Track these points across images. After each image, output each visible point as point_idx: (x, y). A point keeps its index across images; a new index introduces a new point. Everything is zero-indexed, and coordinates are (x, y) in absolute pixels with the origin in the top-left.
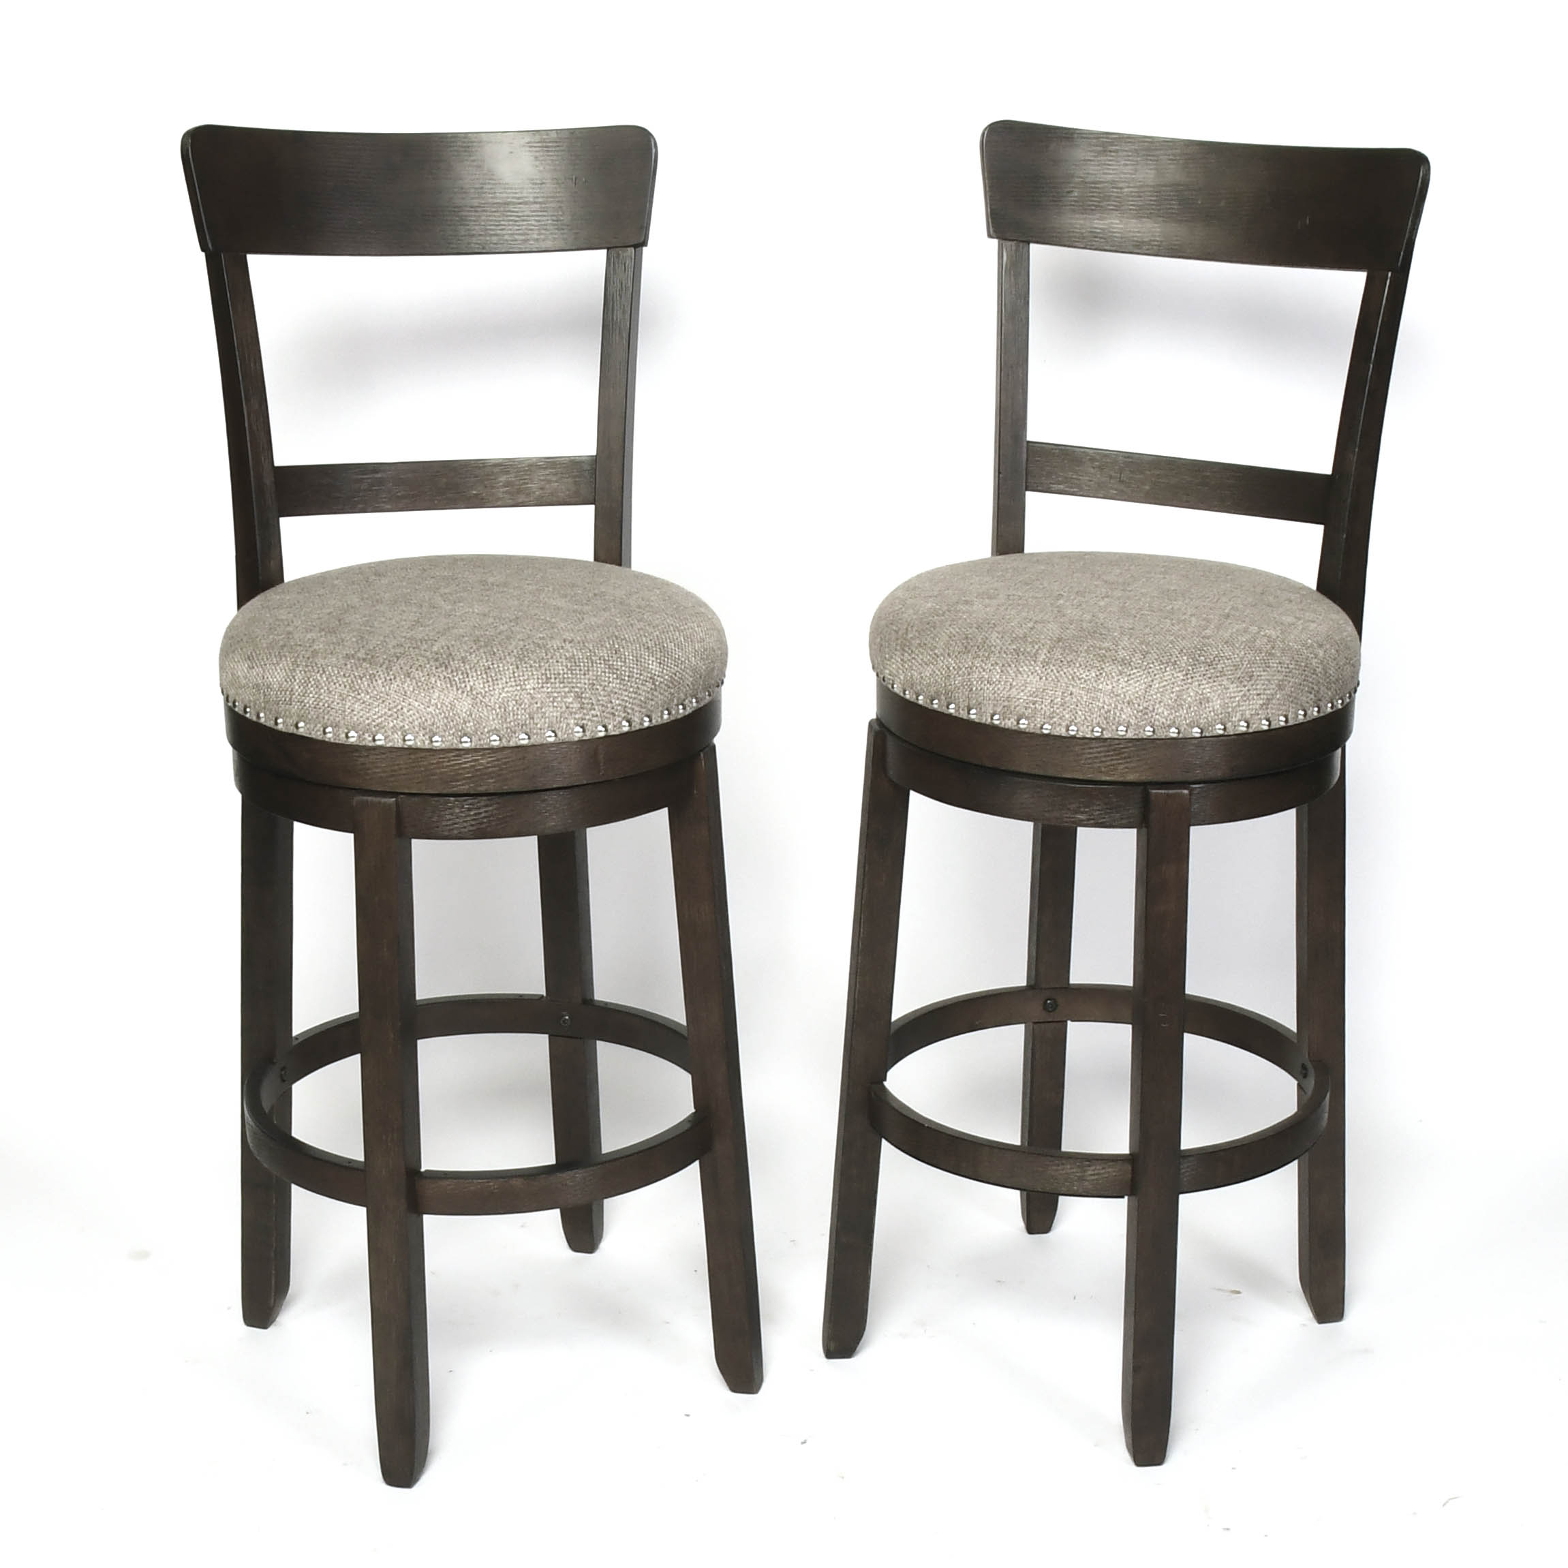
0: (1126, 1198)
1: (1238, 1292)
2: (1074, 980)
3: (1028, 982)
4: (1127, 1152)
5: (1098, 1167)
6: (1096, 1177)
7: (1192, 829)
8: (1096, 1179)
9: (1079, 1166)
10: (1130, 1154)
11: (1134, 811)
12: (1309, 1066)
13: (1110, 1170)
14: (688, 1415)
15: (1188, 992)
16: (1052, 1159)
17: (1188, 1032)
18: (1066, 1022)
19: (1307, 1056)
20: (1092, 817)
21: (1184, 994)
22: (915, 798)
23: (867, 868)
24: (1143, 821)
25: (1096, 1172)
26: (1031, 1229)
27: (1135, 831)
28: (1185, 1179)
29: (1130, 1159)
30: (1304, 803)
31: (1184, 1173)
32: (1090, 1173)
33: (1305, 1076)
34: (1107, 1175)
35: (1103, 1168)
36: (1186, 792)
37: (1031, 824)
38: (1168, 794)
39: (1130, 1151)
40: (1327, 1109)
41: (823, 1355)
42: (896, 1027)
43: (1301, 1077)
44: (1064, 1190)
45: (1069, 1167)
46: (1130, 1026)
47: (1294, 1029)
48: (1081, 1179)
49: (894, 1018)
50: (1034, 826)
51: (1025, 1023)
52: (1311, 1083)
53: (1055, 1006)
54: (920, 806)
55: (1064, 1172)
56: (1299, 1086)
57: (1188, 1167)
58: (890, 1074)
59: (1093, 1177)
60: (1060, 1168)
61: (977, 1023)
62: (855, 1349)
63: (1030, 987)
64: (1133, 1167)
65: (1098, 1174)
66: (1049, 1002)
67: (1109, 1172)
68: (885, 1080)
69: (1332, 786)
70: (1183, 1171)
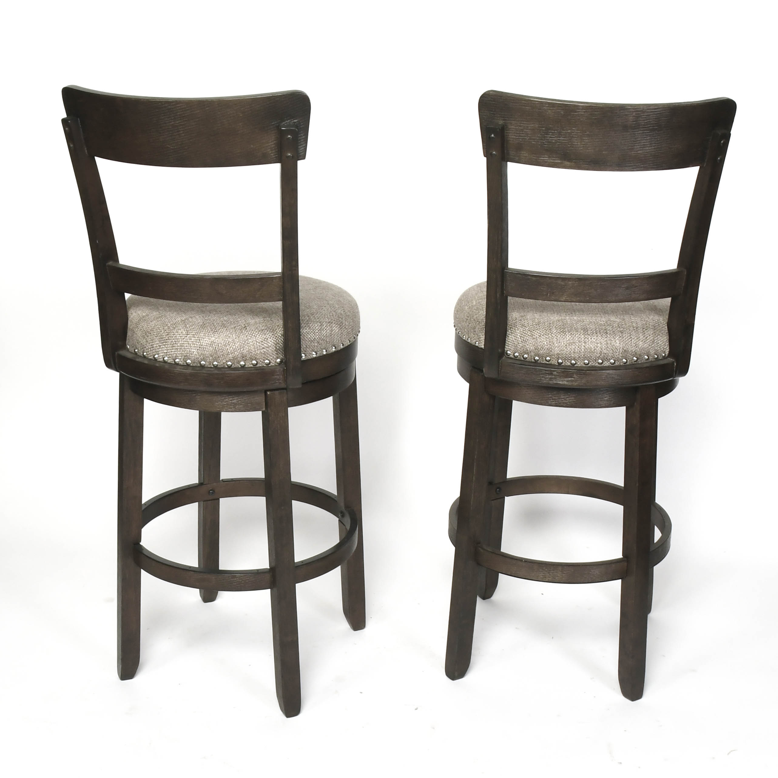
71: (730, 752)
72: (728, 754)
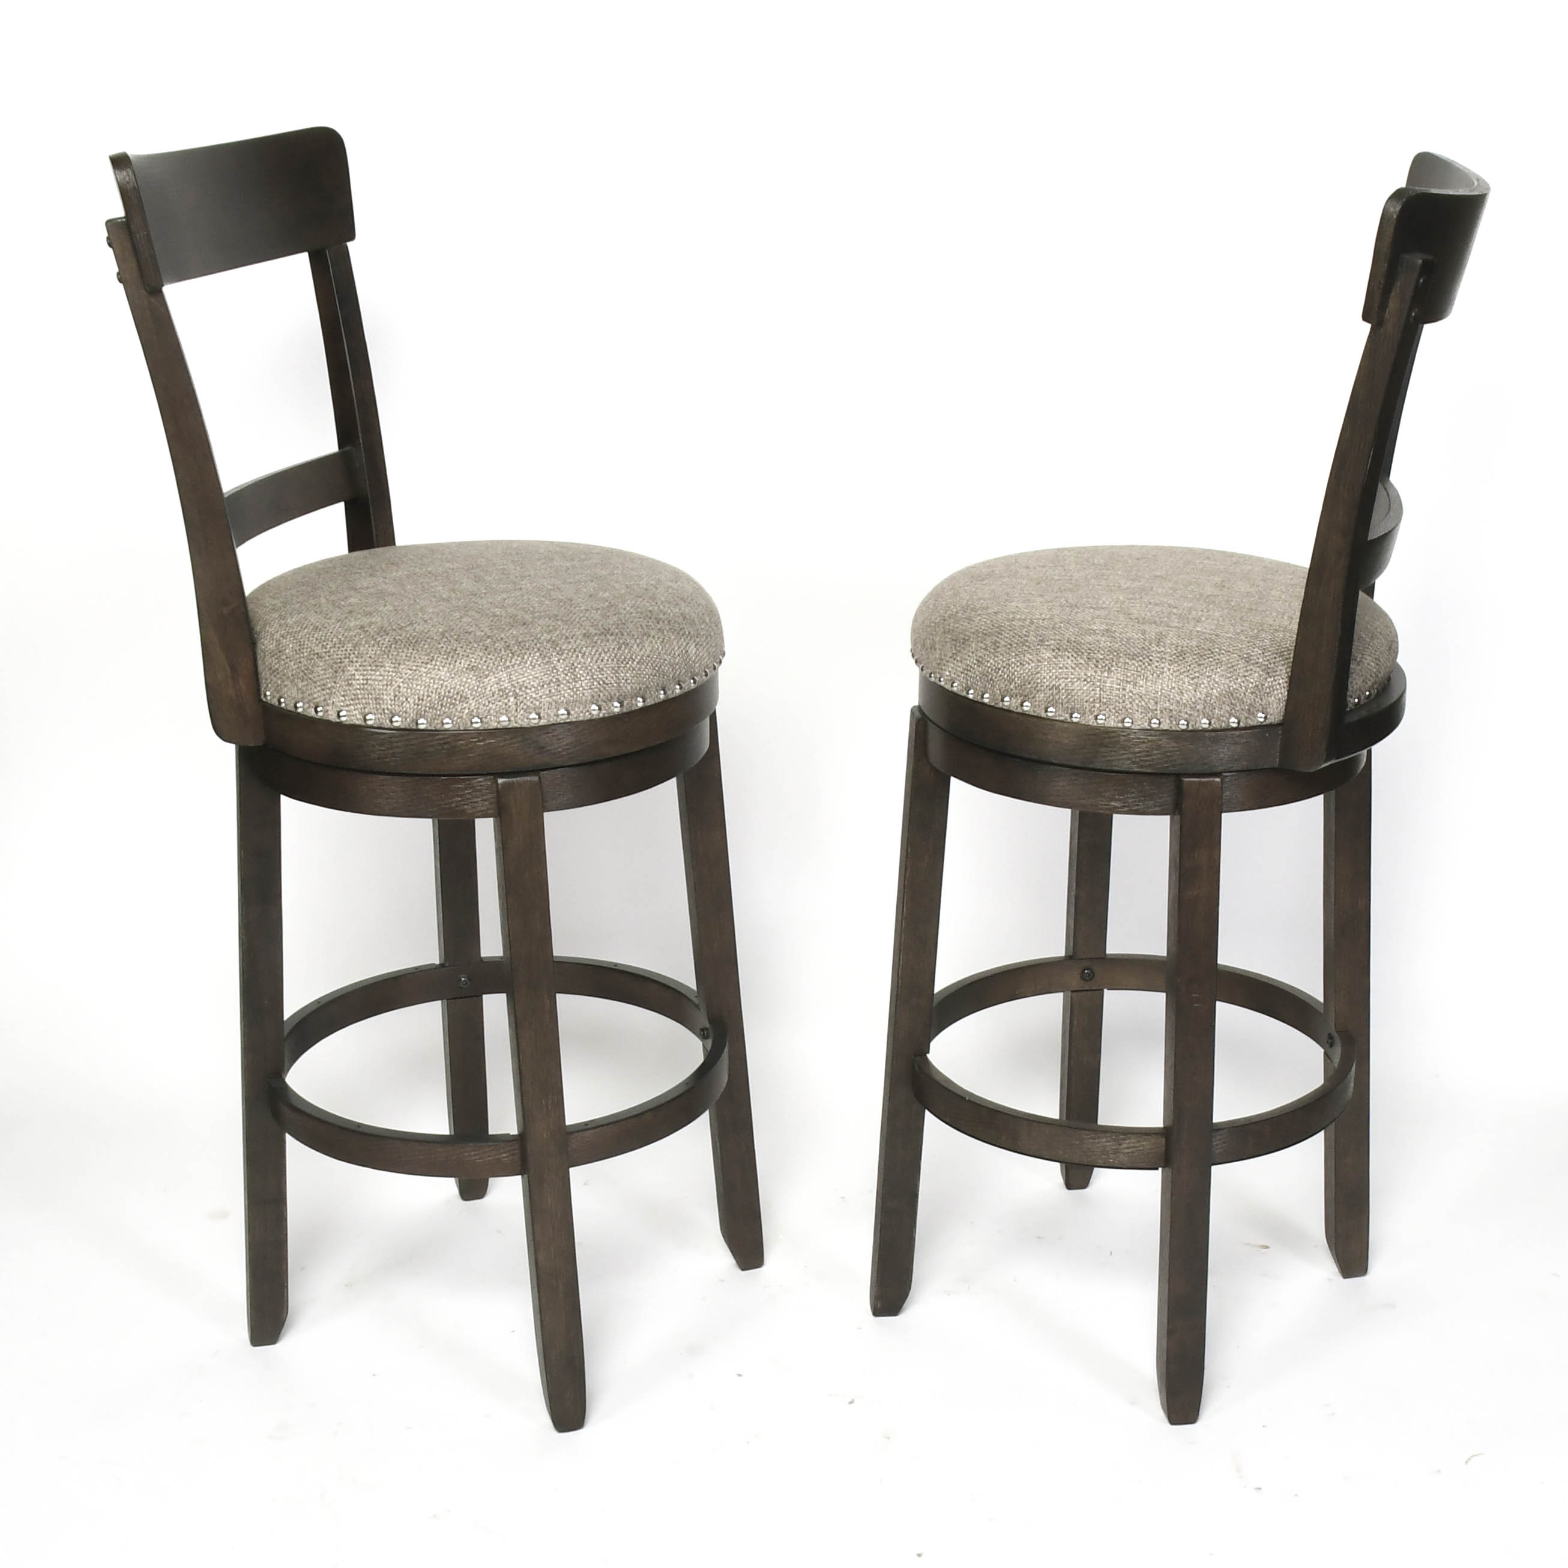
0: (1160, 1169)
1: (1267, 1247)
2: (1109, 951)
3: (1066, 953)
4: (1161, 1125)
5: (1134, 1141)
6: (1132, 1150)
7: (1224, 815)
8: (1133, 1152)
9: (1114, 1140)
10: (1164, 1128)
11: (1167, 798)
12: (1335, 1035)
13: (1145, 1143)
14: (740, 1375)
15: (1219, 962)
16: (1090, 1132)
17: (1220, 1001)
18: (1103, 991)
19: (1334, 1028)
20: (1126, 804)
21: (1217, 964)
22: (955, 784)
23: (909, 850)
24: (1176, 809)
25: (1132, 1145)
26: (1070, 1184)
27: (1168, 817)
28: (1217, 1152)
29: (1165, 1132)
30: (1332, 790)
31: (1216, 1145)
32: (1125, 1146)
33: (1331, 1045)
34: (1141, 1148)
35: (1138, 1142)
36: (1218, 780)
37: (1069, 811)
38: (1200, 782)
39: (1164, 1124)
40: (1353, 1079)
41: (871, 1313)
42: (940, 1000)
43: (1327, 1046)
44: (1100, 1162)
45: (1104, 1140)
46: (1164, 995)
47: (1321, 1000)
48: (1116, 1152)
49: (937, 989)
50: (1072, 812)
51: (1064, 992)
52: (1337, 1052)
53: (1092, 976)
54: (959, 791)
55: (1100, 1145)
56: (1325, 1053)
57: (1220, 1140)
58: (934, 1044)
59: (1127, 1151)
60: (1097, 1141)
61: (1017, 992)
62: (901, 1307)
63: (1069, 958)
64: (1166, 1141)
65: (1134, 1147)
66: (1086, 971)
67: (1143, 1145)
68: (928, 1052)
69: (1359, 772)
70: (1215, 1143)
71: (1469, 1459)
72: (1467, 1462)
